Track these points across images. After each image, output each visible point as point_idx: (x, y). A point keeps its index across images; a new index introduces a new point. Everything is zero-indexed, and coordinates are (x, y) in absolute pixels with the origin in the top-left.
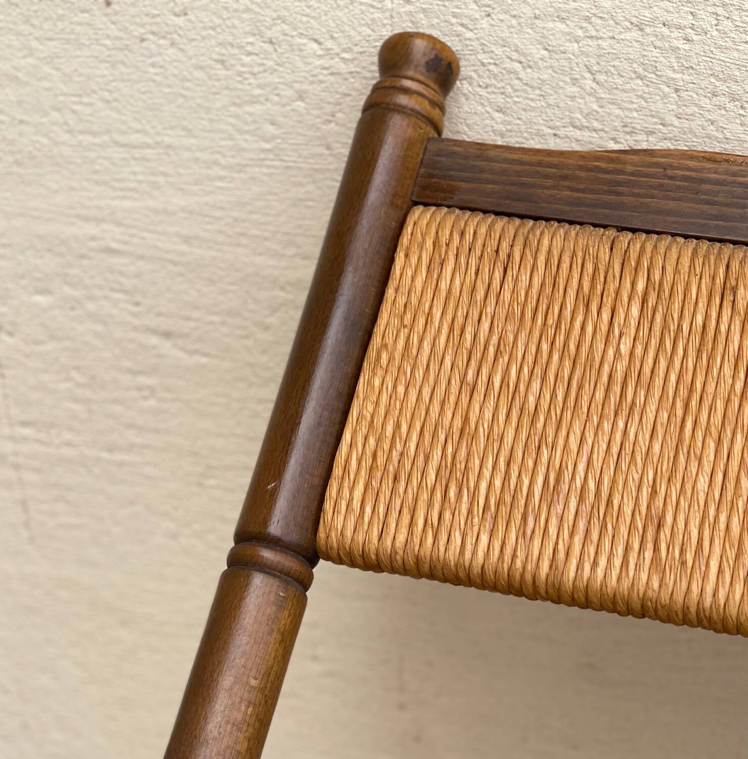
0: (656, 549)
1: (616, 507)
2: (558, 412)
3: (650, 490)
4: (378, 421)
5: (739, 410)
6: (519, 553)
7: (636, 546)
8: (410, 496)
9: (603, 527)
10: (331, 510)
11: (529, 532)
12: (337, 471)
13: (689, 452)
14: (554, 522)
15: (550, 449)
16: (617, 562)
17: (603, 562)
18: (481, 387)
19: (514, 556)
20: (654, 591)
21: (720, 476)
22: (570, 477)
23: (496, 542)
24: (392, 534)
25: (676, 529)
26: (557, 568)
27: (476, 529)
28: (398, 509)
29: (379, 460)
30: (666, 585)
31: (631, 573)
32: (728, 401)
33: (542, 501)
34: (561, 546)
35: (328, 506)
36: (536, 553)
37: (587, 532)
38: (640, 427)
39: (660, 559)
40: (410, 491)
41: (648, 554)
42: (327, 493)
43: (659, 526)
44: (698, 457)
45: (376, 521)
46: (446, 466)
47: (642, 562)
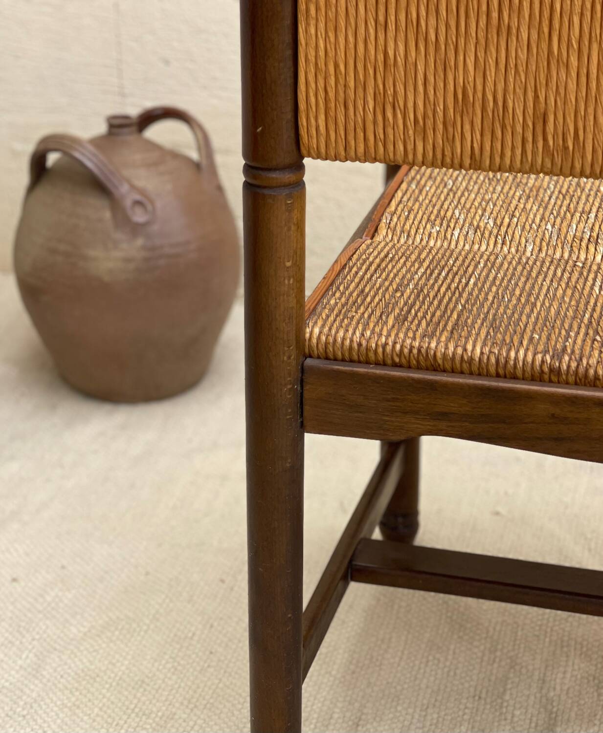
0: (545, 139)
1: (511, 111)
2: (454, 40)
3: (533, 94)
4: (322, 64)
5: (591, 21)
6: (446, 153)
7: (530, 139)
8: (360, 120)
9: (503, 127)
10: (306, 135)
11: (451, 137)
12: (302, 106)
13: (558, 61)
14: (467, 127)
15: (453, 70)
16: (518, 152)
17: (508, 153)
18: (391, 27)
19: (443, 155)
20: (548, 168)
21: (583, 79)
22: (473, 90)
23: (428, 147)
24: (353, 148)
25: (557, 122)
26: (475, 160)
27: (412, 139)
28: (353, 128)
29: (330, 94)
30: (556, 164)
31: (530, 159)
32: (582, 15)
33: (456, 113)
34: (475, 145)
35: (303, 132)
36: (459, 151)
37: (493, 132)
38: (518, 44)
39: (549, 147)
40: (358, 116)
41: (540, 144)
42: (300, 123)
43: (545, 122)
44: (566, 64)
45: (340, 140)
46: (380, 94)
47: (536, 150)
